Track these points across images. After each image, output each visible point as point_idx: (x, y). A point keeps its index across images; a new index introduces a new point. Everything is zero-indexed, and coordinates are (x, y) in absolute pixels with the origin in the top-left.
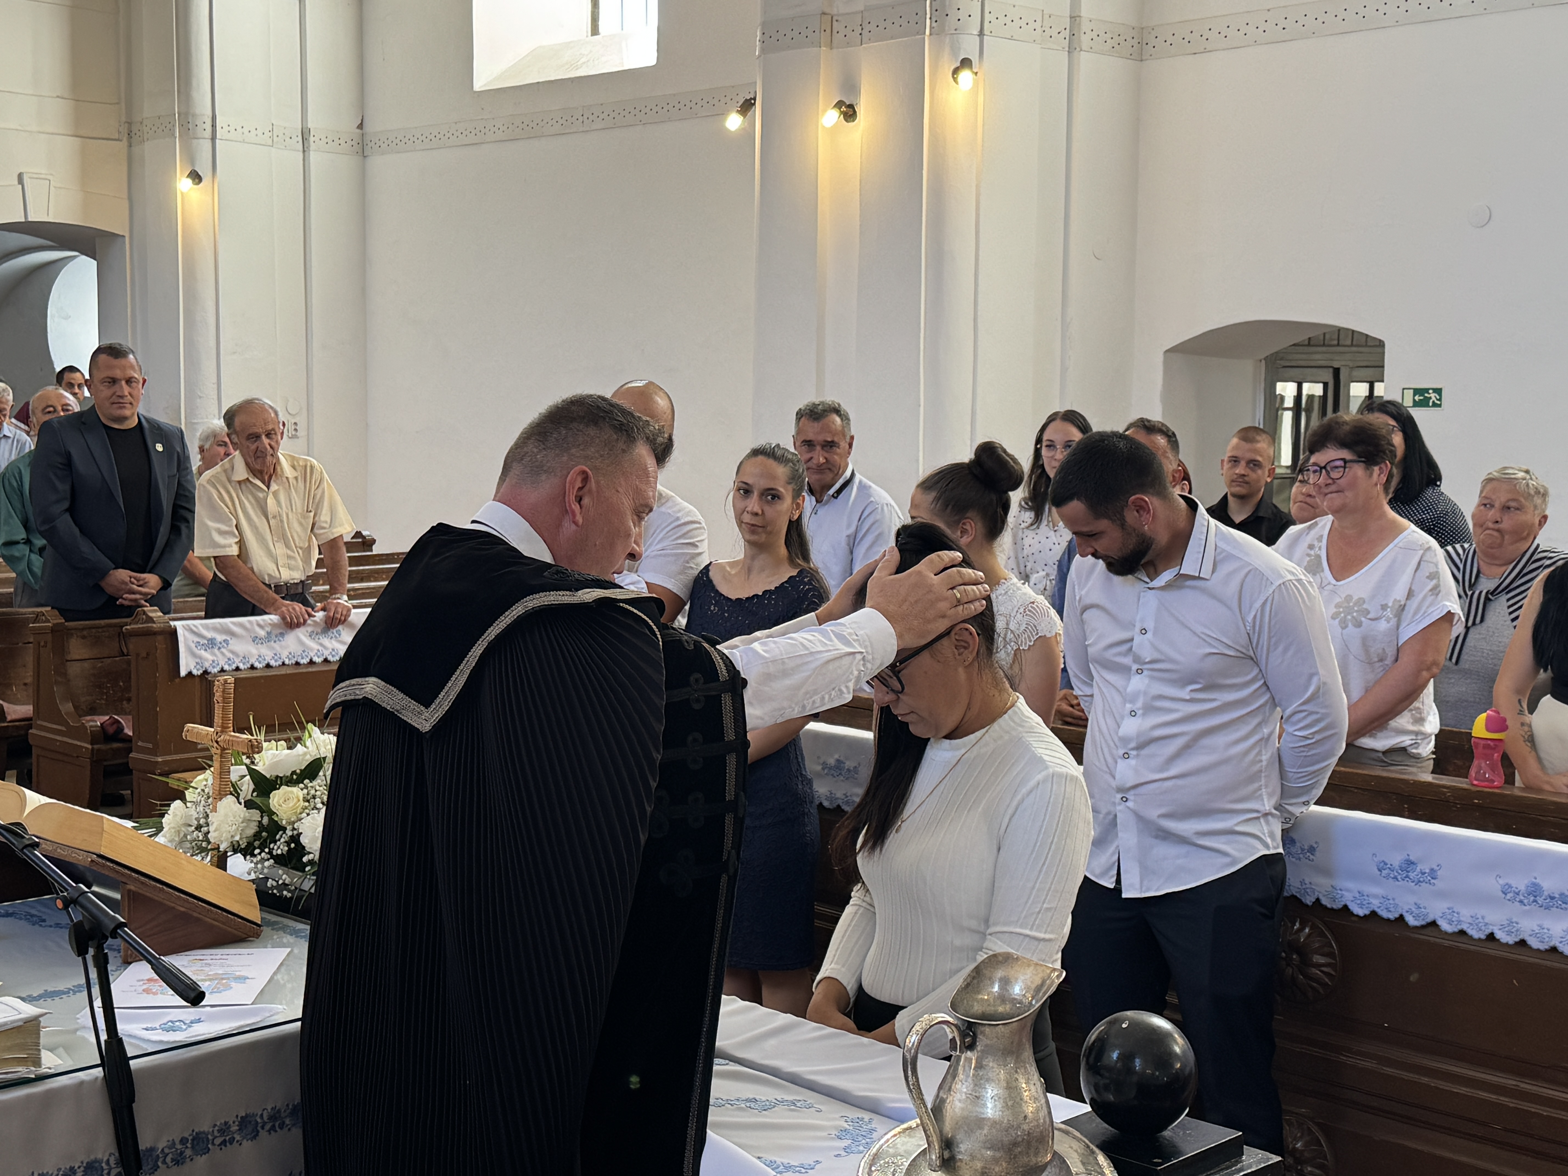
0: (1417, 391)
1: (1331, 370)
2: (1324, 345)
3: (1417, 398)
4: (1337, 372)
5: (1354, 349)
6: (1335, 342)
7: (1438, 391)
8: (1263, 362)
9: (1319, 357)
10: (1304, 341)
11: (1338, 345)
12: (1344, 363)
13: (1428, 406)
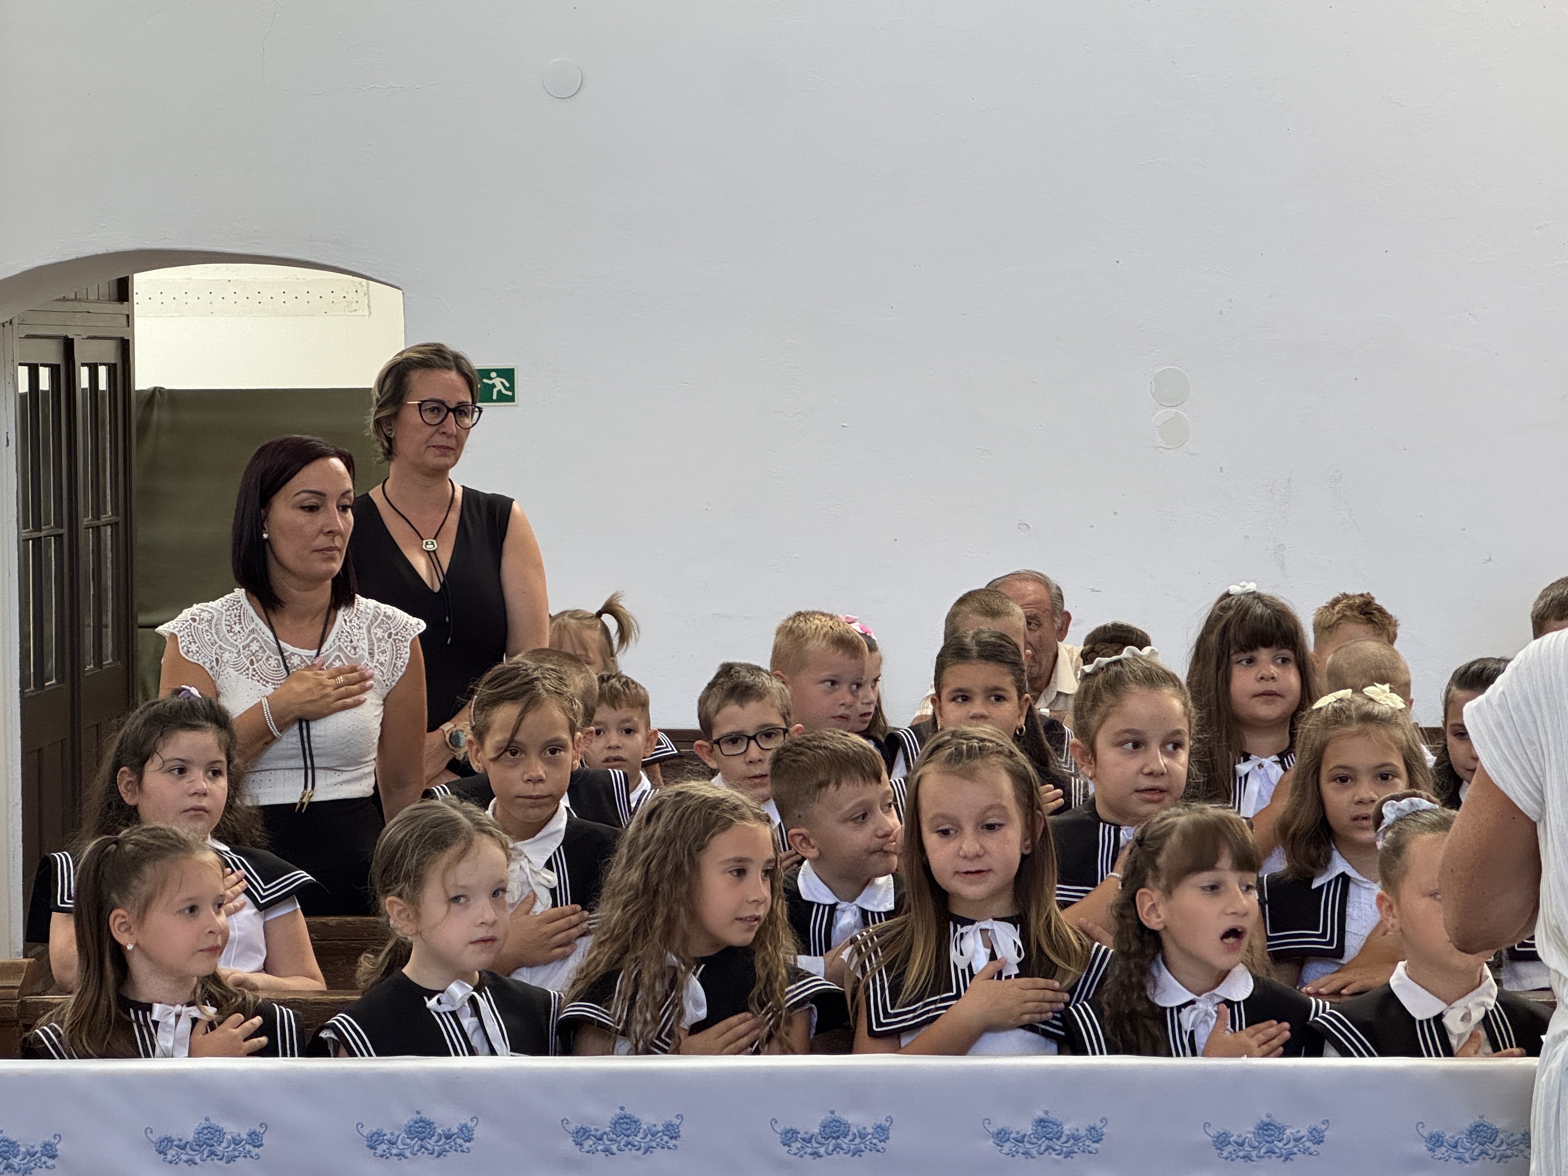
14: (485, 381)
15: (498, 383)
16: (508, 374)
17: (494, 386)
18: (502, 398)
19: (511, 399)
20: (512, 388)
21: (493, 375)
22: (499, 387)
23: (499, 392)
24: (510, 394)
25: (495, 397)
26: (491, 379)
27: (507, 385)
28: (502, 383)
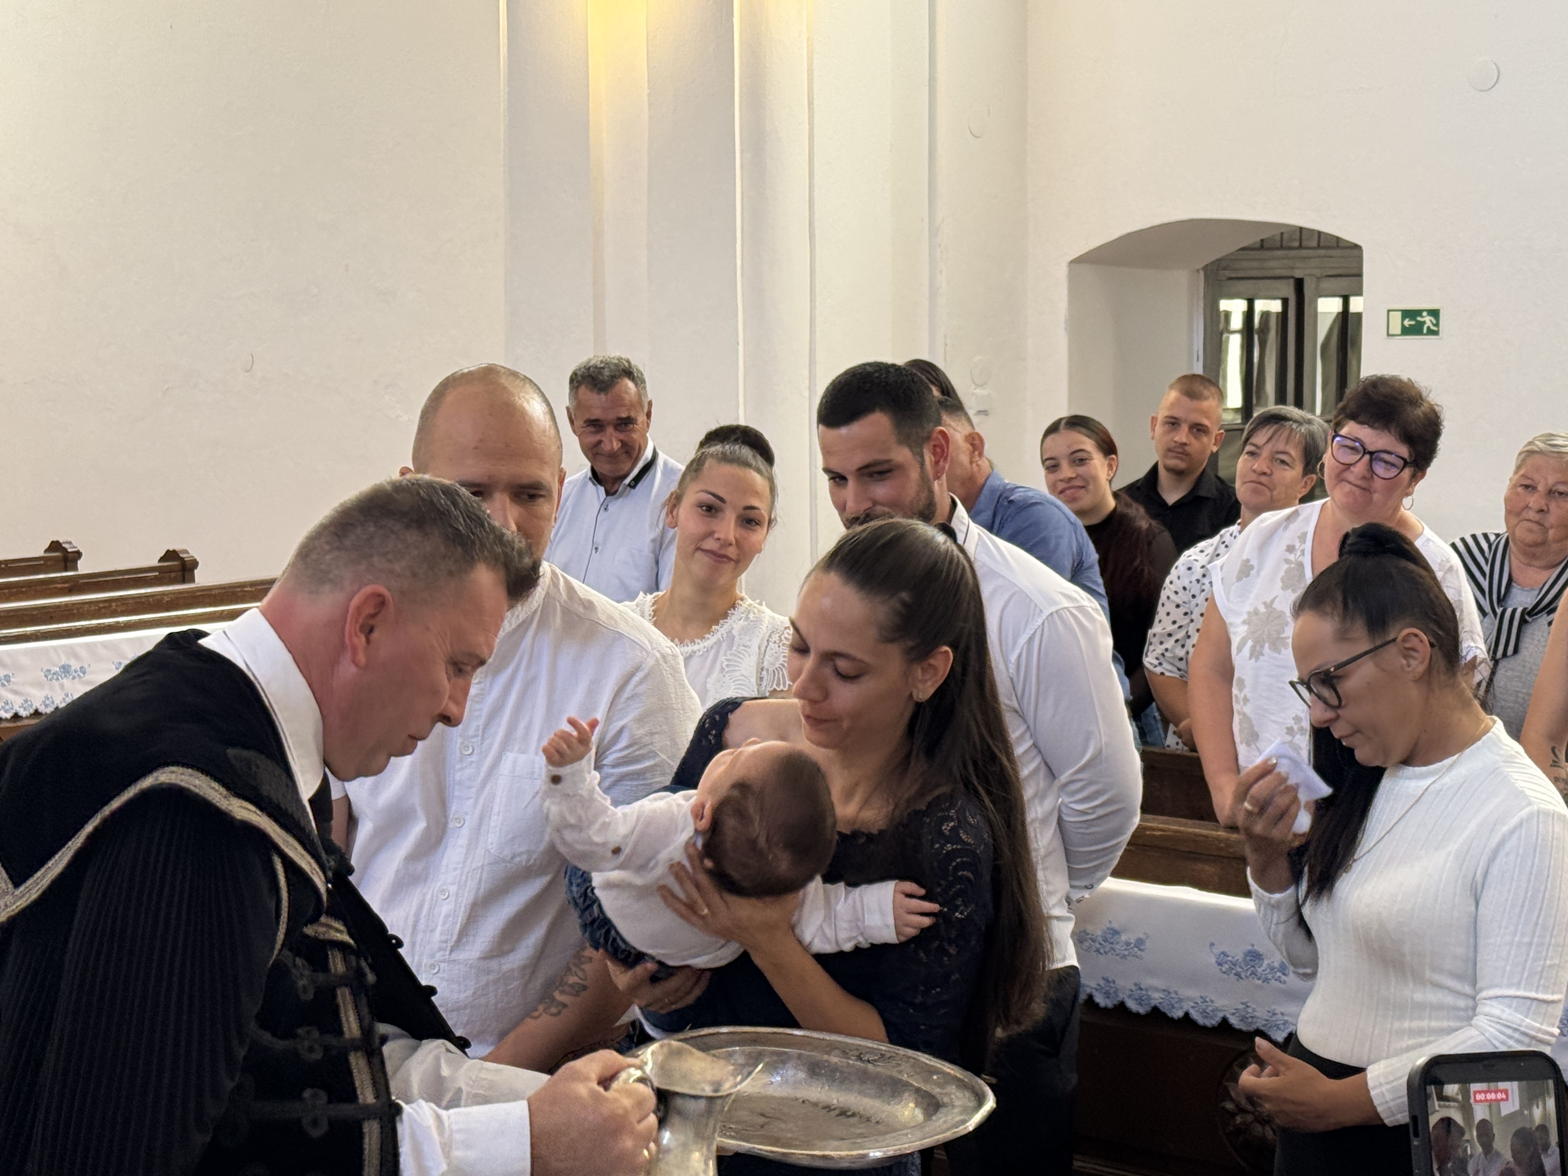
0: (1407, 314)
1: (1292, 281)
2: (1281, 248)
3: (1407, 323)
4: (1299, 285)
5: (1322, 252)
6: (1297, 244)
8: (1202, 274)
9: (1276, 263)
10: (1255, 243)
11: (1300, 247)
12: (1307, 272)
13: (1421, 333)
14: (1419, 319)
15: (1428, 320)
16: (1435, 313)
17: (1424, 322)
18: (1431, 332)
19: (1436, 333)
20: (1437, 325)
21: (1425, 314)
22: (1428, 324)
23: (1428, 328)
24: (1435, 329)
25: (1425, 331)
26: (1422, 317)
27: (1434, 322)
28: (1431, 321)
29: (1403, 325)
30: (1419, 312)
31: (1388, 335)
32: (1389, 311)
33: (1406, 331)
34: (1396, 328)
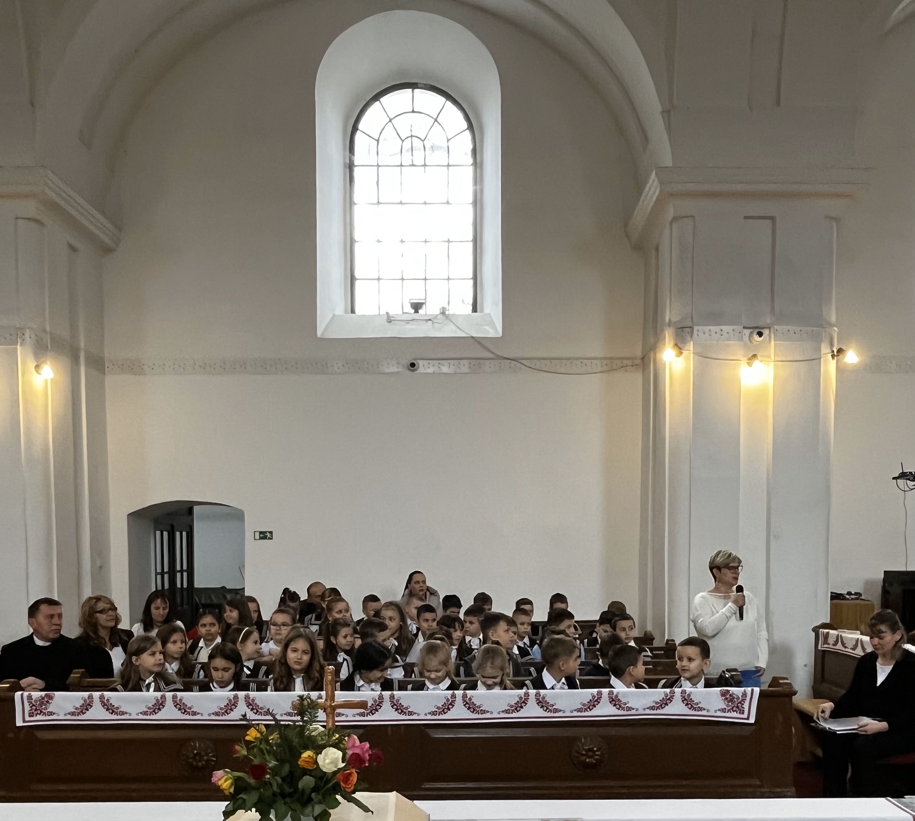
0: (261, 533)
1: (171, 526)
3: (261, 536)
7: (271, 533)
13: (267, 539)
14: (265, 534)
17: (267, 536)
18: (270, 539)
19: (272, 539)
20: (272, 536)
21: (268, 533)
23: (269, 537)
29: (260, 537)
30: (266, 532)
31: (255, 539)
32: (255, 532)
33: (261, 538)
34: (257, 537)
